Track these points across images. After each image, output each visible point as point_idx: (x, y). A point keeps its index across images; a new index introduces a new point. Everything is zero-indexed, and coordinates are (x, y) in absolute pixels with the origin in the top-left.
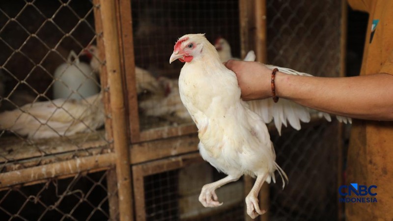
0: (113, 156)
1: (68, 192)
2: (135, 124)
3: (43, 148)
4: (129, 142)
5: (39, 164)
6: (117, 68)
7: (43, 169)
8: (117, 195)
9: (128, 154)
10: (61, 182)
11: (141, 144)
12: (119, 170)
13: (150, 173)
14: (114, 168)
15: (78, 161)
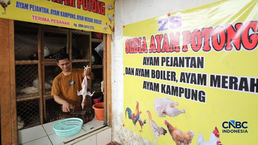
0: (40, 96)
1: (31, 102)
2: (44, 91)
3: (28, 95)
4: (43, 94)
5: (26, 98)
6: (41, 83)
7: (27, 98)
8: (40, 103)
9: (43, 96)
10: (30, 100)
11: (45, 94)
12: (41, 99)
13: (47, 99)
14: (40, 98)
15: (33, 97)
